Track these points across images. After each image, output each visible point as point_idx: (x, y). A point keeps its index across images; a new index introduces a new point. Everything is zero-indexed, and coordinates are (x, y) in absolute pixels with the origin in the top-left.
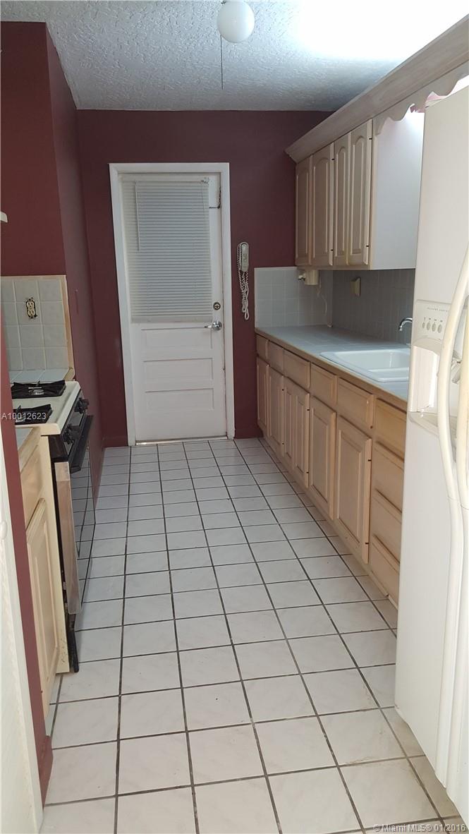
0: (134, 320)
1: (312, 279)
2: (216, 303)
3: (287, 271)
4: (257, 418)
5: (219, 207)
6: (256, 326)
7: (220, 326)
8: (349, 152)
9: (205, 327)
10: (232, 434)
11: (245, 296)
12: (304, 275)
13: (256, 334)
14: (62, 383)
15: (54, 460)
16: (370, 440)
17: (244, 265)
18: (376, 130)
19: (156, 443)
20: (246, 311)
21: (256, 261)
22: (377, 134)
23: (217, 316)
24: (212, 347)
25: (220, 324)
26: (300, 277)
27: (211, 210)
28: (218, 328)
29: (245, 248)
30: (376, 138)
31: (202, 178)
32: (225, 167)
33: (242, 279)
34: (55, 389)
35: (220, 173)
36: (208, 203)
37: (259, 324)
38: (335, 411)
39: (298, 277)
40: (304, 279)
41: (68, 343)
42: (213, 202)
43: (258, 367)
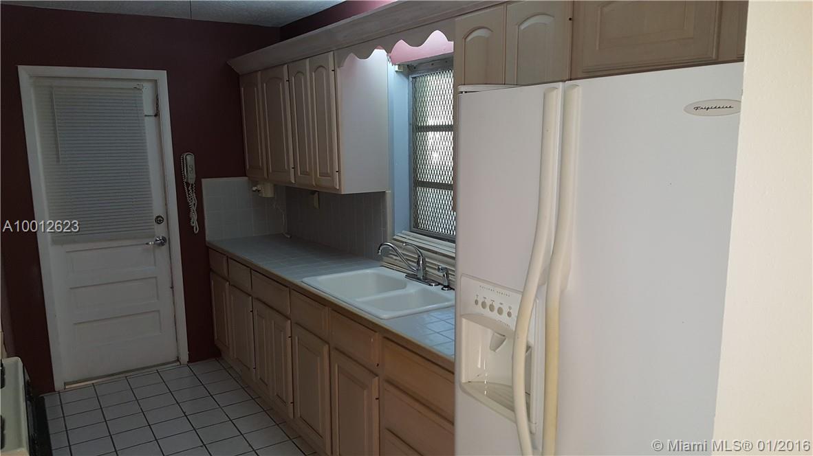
1: (268, 192)
2: (158, 217)
3: (238, 182)
4: (213, 337)
5: (156, 115)
6: (207, 239)
7: (164, 242)
8: (308, 77)
9: (147, 244)
11: (193, 208)
12: (259, 186)
13: (208, 247)
16: (377, 378)
17: (191, 177)
18: (339, 63)
19: (91, 382)
20: (194, 223)
21: (203, 172)
22: (339, 67)
23: (160, 230)
24: (155, 265)
25: (164, 239)
26: (254, 189)
27: (147, 118)
28: (162, 244)
29: (190, 159)
30: (338, 71)
31: (134, 84)
32: (162, 76)
33: (189, 191)
35: (156, 81)
36: (143, 110)
37: (210, 236)
38: (327, 342)
39: (252, 188)
40: (259, 191)
42: (148, 109)
43: (212, 282)
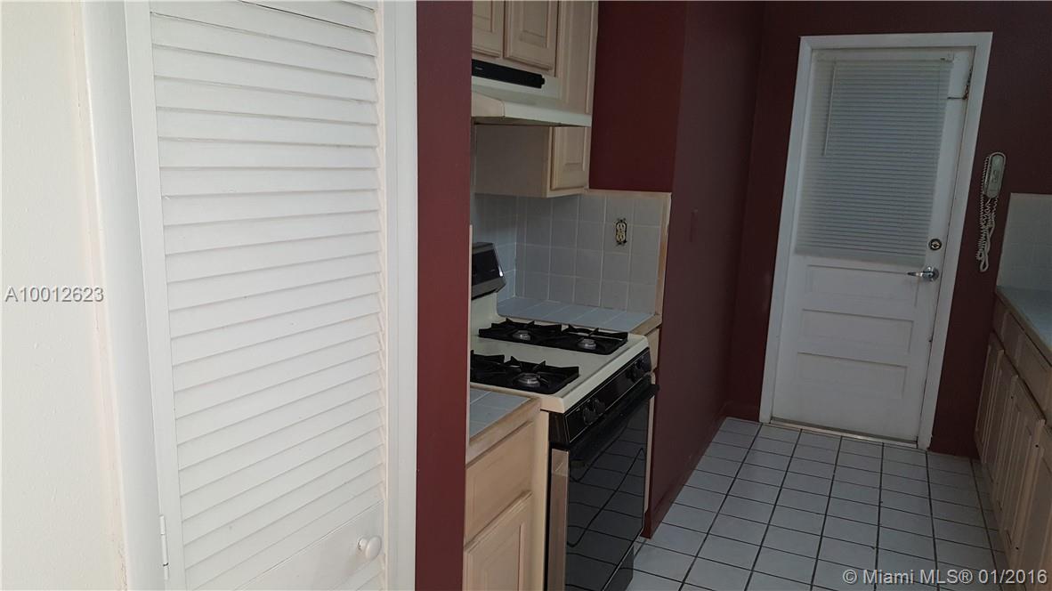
0: (797, 251)
2: (933, 241)
4: (974, 428)
5: (965, 97)
6: (996, 284)
7: (935, 275)
9: (911, 274)
10: (926, 441)
11: (987, 234)
13: (995, 296)
14: (624, 336)
15: (552, 445)
17: (993, 187)
19: (801, 427)
20: (983, 256)
21: (1015, 183)
23: (932, 260)
24: (915, 305)
25: (936, 272)
27: (950, 101)
28: (931, 278)
29: (998, 161)
31: (943, 54)
32: (984, 39)
33: (985, 208)
34: (608, 343)
35: (975, 48)
36: (947, 90)
41: (659, 281)
42: (955, 89)
43: (990, 348)
